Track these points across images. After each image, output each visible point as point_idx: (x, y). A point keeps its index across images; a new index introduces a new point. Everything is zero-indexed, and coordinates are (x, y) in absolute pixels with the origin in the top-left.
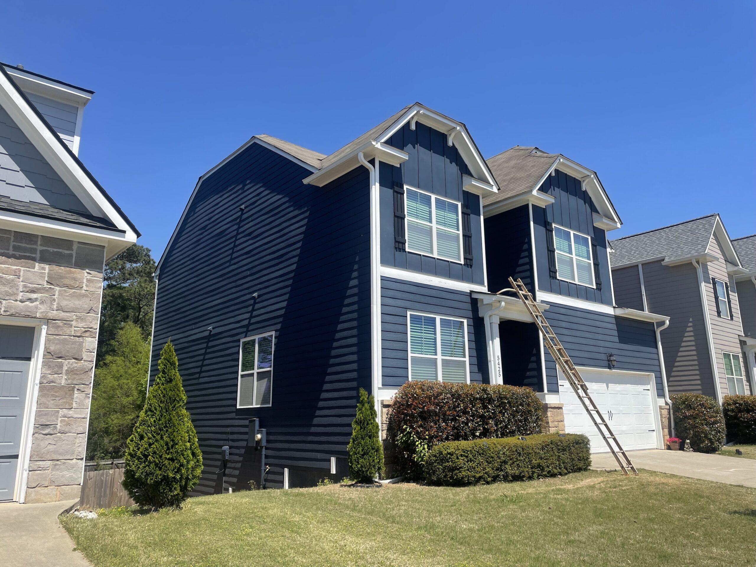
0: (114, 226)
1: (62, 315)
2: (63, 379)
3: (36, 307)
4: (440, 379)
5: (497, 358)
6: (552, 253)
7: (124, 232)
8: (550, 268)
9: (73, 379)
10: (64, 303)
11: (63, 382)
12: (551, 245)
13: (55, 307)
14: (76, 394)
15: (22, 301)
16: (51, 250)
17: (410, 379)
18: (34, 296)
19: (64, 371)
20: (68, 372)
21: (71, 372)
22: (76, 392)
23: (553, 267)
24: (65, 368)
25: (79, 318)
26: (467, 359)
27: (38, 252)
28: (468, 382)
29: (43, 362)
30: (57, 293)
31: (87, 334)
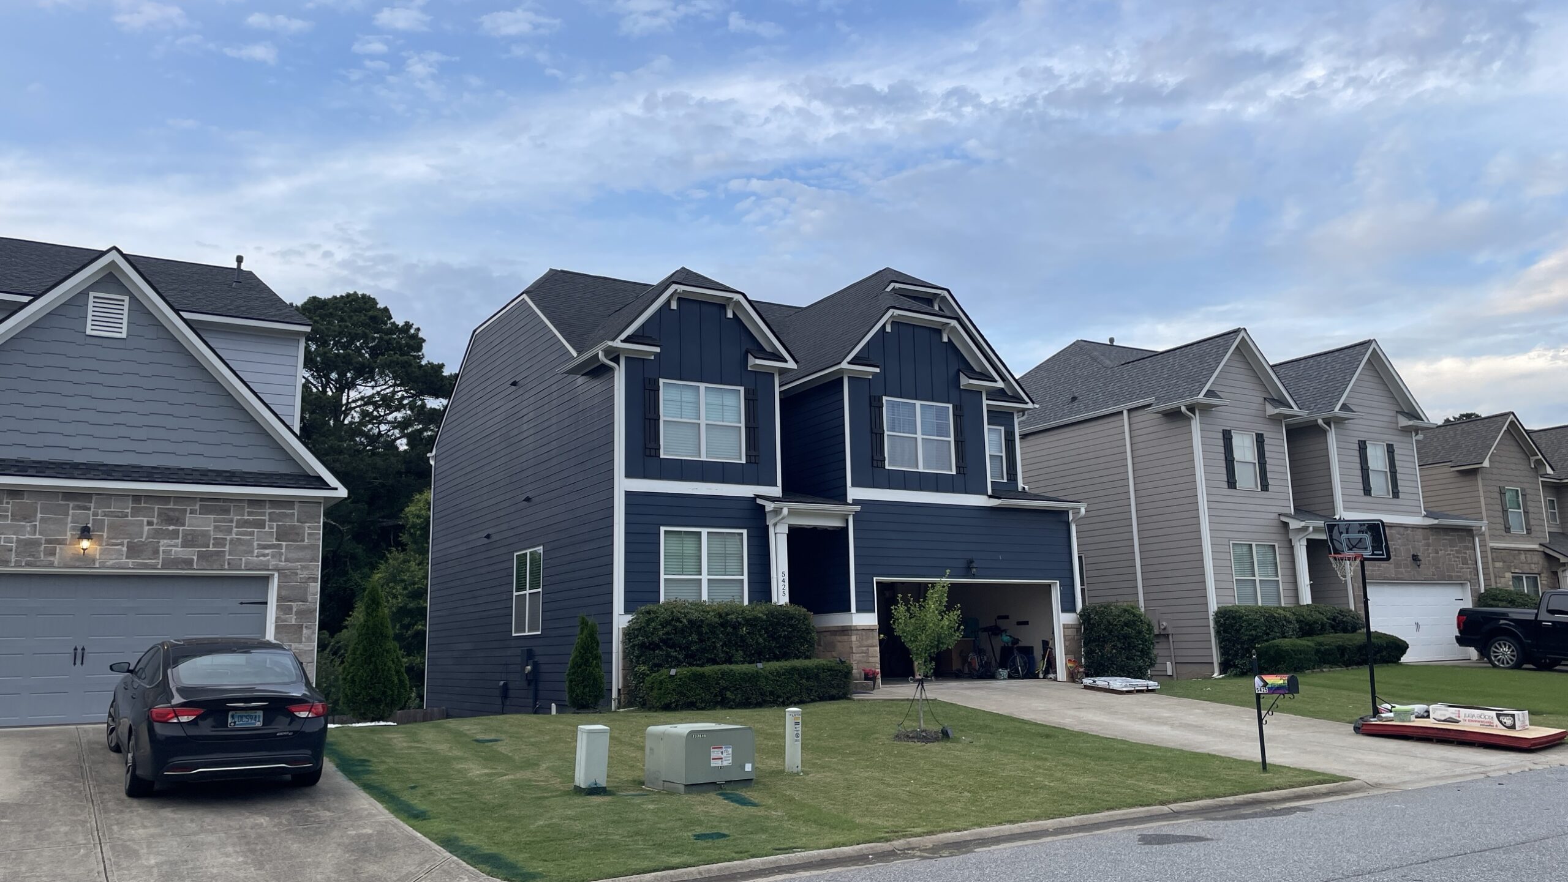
0: (328, 485)
1: (290, 565)
2: (293, 620)
3: (268, 560)
4: (705, 597)
5: (780, 574)
6: (878, 436)
7: (336, 489)
8: (873, 457)
9: (301, 619)
10: (290, 555)
11: (293, 622)
12: (878, 426)
13: (283, 559)
14: (305, 631)
15: (256, 557)
16: (277, 511)
17: (662, 599)
18: (267, 551)
19: (294, 612)
20: (297, 613)
21: (299, 613)
22: (304, 629)
23: (879, 455)
24: (294, 610)
25: (303, 568)
26: (745, 577)
27: (267, 514)
28: (746, 602)
29: (277, 605)
30: (284, 547)
31: (311, 580)
